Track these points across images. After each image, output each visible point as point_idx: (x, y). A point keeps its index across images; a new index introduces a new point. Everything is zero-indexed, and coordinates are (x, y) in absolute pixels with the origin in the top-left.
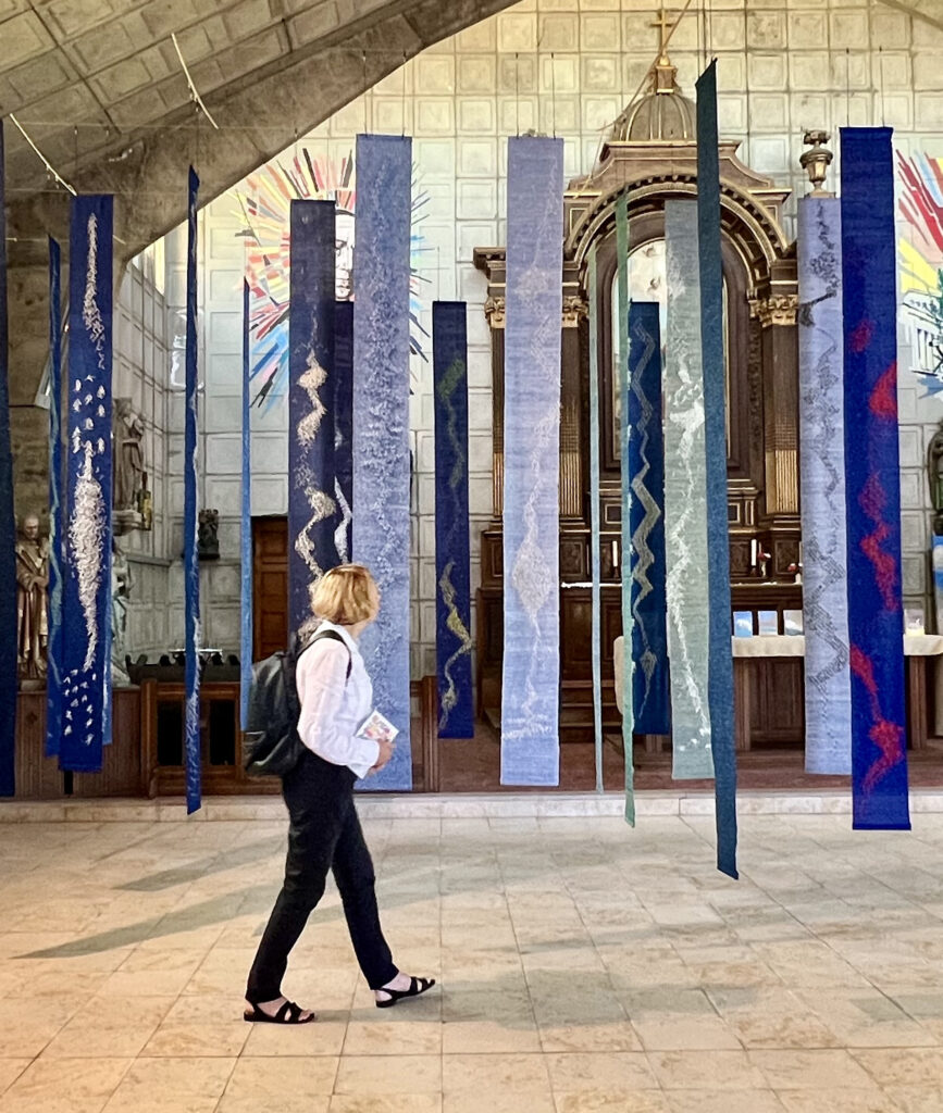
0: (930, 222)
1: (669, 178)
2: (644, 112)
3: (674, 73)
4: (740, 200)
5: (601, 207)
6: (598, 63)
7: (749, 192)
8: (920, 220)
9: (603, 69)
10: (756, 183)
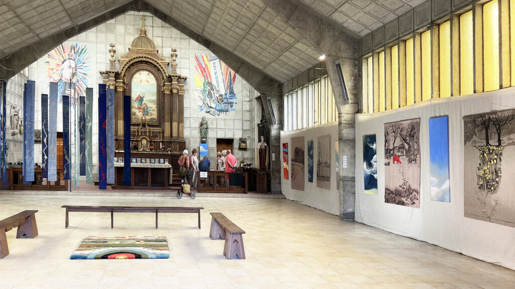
0: (202, 71)
1: (142, 57)
2: (138, 41)
3: (145, 31)
4: (158, 63)
5: (127, 63)
6: (129, 27)
7: (159, 62)
8: (199, 70)
9: (130, 29)
10: (162, 60)
